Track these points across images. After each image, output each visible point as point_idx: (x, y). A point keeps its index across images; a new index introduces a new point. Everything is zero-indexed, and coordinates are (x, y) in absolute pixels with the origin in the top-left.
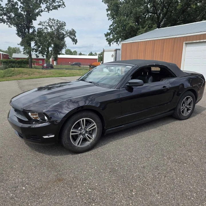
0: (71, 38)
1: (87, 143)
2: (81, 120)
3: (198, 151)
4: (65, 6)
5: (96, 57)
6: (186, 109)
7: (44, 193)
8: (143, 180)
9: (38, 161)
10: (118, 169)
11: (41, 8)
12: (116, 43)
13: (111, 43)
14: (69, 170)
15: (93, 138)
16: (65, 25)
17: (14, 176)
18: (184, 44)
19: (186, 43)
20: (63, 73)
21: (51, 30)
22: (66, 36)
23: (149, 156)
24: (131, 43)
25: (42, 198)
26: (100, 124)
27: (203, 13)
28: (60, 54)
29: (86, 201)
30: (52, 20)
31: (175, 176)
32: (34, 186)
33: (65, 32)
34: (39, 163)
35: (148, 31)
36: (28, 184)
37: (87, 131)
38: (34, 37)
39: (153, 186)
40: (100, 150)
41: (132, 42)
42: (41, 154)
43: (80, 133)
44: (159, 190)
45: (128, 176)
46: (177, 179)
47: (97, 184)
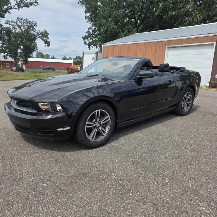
0: (43, 40)
1: (101, 138)
2: (96, 111)
3: (210, 141)
4: (38, 5)
5: (71, 61)
6: (186, 105)
7: (71, 188)
8: (170, 169)
9: (49, 158)
10: (140, 160)
11: (10, 4)
12: (95, 47)
13: (91, 47)
14: (89, 164)
15: (107, 131)
16: (36, 26)
17: (28, 174)
18: (166, 48)
19: (168, 47)
20: (39, 75)
21: (20, 30)
22: (37, 37)
23: (166, 147)
24: (112, 45)
25: (71, 193)
26: (114, 117)
27: (179, 21)
28: (30, 57)
29: (122, 192)
30: (21, 20)
31: (199, 164)
32: (57, 182)
33: (36, 33)
34: (51, 160)
35: (128, 36)
36: (48, 180)
37: (101, 124)
38: (2, 36)
39: (183, 174)
40: (113, 145)
41: (114, 44)
42: (50, 151)
43: (95, 126)
44: (191, 176)
45: (154, 166)
46: (202, 166)
47: (125, 176)
